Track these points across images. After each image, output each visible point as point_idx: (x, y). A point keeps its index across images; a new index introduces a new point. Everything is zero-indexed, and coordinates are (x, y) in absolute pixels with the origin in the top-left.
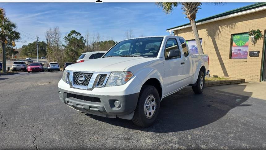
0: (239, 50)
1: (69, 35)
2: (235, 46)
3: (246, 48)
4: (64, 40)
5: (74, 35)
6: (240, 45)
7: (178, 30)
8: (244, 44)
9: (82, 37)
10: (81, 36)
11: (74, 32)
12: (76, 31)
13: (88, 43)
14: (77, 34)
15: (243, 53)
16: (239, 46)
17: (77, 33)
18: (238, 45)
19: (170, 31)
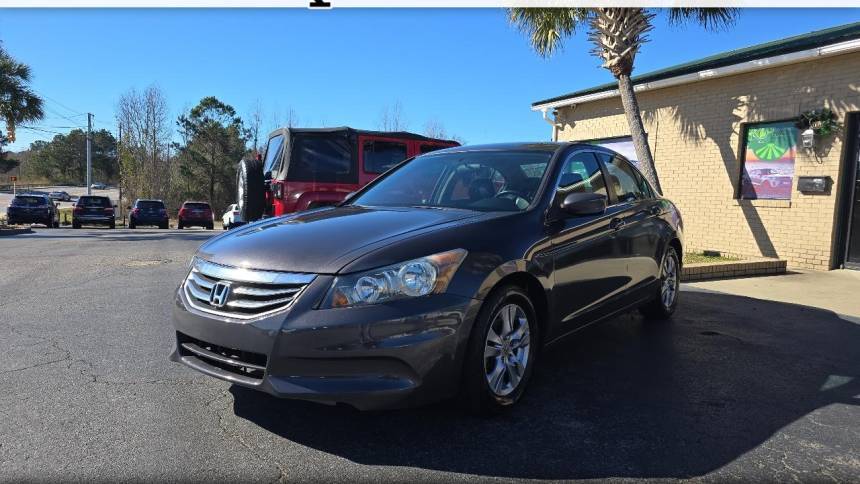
0: (766, 172)
1: (196, 113)
2: (754, 161)
3: (787, 166)
4: (177, 127)
5: (212, 115)
6: (769, 157)
7: (568, 106)
8: (781, 154)
9: (238, 121)
10: (235, 117)
11: (211, 103)
12: (220, 101)
13: (256, 140)
14: (221, 109)
15: (777, 183)
16: (765, 160)
17: (221, 106)
18: (762, 156)
19: (543, 108)
